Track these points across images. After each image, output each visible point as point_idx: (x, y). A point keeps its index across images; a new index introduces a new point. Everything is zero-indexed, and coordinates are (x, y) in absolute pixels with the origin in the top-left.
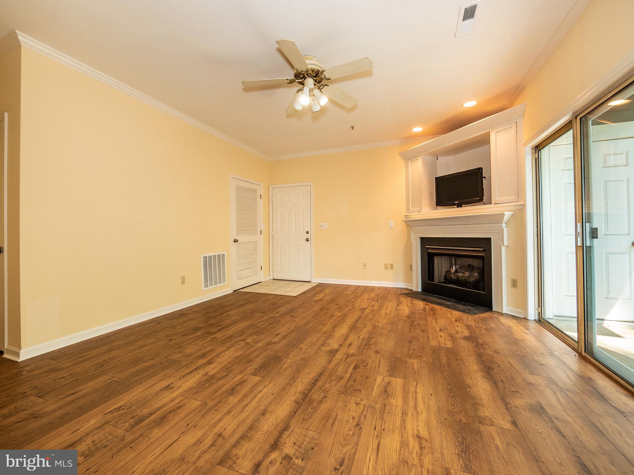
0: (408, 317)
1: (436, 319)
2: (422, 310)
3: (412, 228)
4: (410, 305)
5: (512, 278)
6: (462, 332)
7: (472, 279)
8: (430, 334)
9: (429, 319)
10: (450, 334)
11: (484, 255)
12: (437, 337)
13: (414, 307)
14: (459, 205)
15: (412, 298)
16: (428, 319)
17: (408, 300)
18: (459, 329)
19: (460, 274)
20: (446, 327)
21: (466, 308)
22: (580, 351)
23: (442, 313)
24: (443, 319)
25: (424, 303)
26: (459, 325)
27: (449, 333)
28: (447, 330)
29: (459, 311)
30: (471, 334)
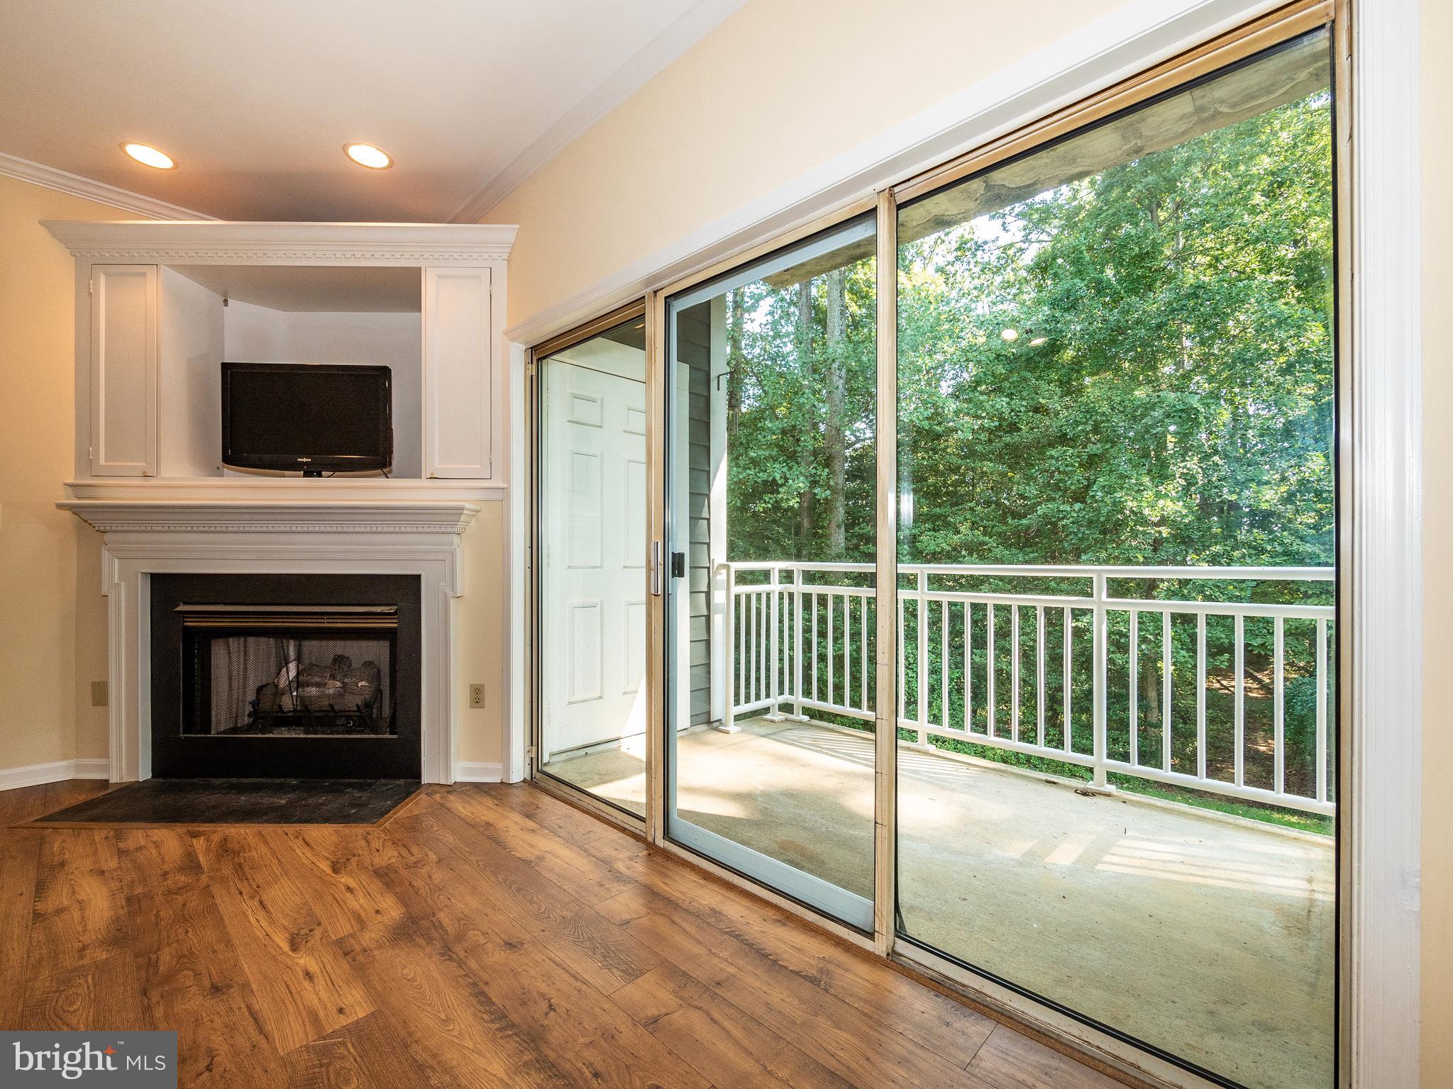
0: (118, 937)
1: (256, 892)
2: (181, 870)
3: (107, 537)
4: (113, 863)
5: (472, 683)
6: (377, 912)
7: (352, 702)
8: (254, 986)
9: (225, 904)
10: (339, 942)
11: (396, 625)
12: (292, 988)
13: (138, 867)
14: (312, 471)
15: (116, 825)
16: (222, 909)
17: (97, 838)
18: (358, 902)
19: (313, 691)
20: (311, 914)
21: (344, 800)
22: (650, 839)
23: (274, 853)
24: (285, 882)
25: (181, 829)
26: (351, 883)
27: (334, 938)
28: (321, 929)
29: (327, 820)
30: (406, 905)
